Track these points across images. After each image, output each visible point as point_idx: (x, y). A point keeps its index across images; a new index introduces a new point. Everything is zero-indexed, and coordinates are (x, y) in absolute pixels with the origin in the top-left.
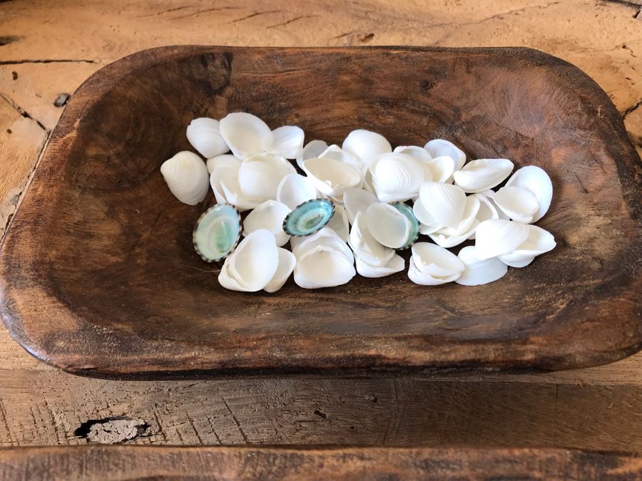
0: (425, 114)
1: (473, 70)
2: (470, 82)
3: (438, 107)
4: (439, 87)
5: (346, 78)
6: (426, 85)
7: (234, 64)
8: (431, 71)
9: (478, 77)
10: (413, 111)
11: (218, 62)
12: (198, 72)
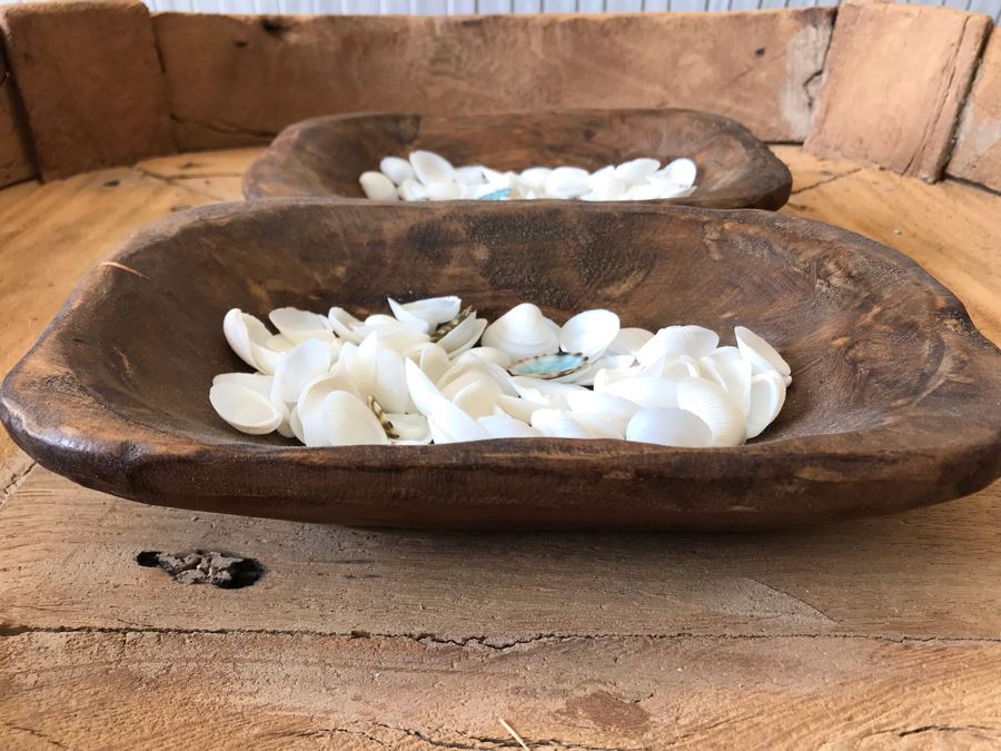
0: (589, 156)
1: (628, 120)
2: (626, 129)
3: (600, 150)
4: (600, 135)
5: (518, 131)
6: (588, 135)
7: (422, 124)
8: (591, 123)
9: (632, 126)
10: (579, 155)
11: (408, 122)
12: (391, 127)
